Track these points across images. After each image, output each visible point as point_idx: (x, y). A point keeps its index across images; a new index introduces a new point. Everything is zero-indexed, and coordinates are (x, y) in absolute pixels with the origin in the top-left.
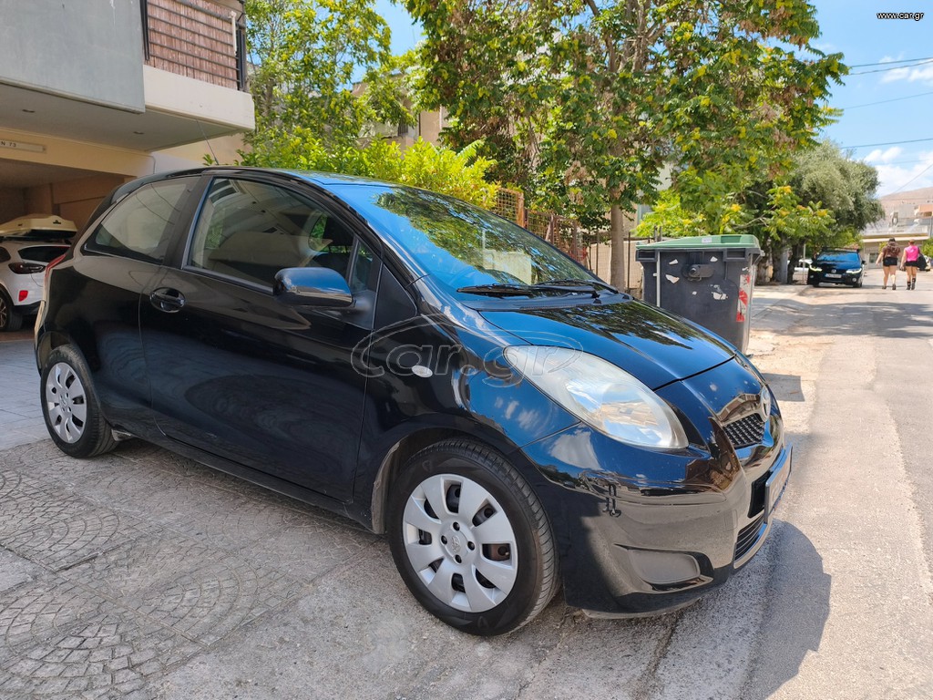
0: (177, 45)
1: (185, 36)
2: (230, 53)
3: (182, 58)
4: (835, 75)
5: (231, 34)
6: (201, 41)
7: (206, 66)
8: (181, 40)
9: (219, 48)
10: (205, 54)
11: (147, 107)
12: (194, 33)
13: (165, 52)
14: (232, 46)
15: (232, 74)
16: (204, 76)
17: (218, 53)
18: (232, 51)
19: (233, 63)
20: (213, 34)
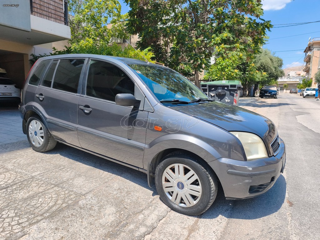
0: (43, 8)
1: (45, 5)
2: (62, 12)
3: (45, 13)
4: (268, 28)
5: (62, 5)
6: (52, 7)
7: (53, 16)
8: (44, 6)
9: (58, 10)
10: (53, 12)
11: (31, 30)
12: (49, 4)
13: (38, 10)
14: (63, 9)
15: (63, 19)
16: (53, 19)
17: (58, 11)
18: (63, 11)
19: (63, 15)
20: (56, 5)
